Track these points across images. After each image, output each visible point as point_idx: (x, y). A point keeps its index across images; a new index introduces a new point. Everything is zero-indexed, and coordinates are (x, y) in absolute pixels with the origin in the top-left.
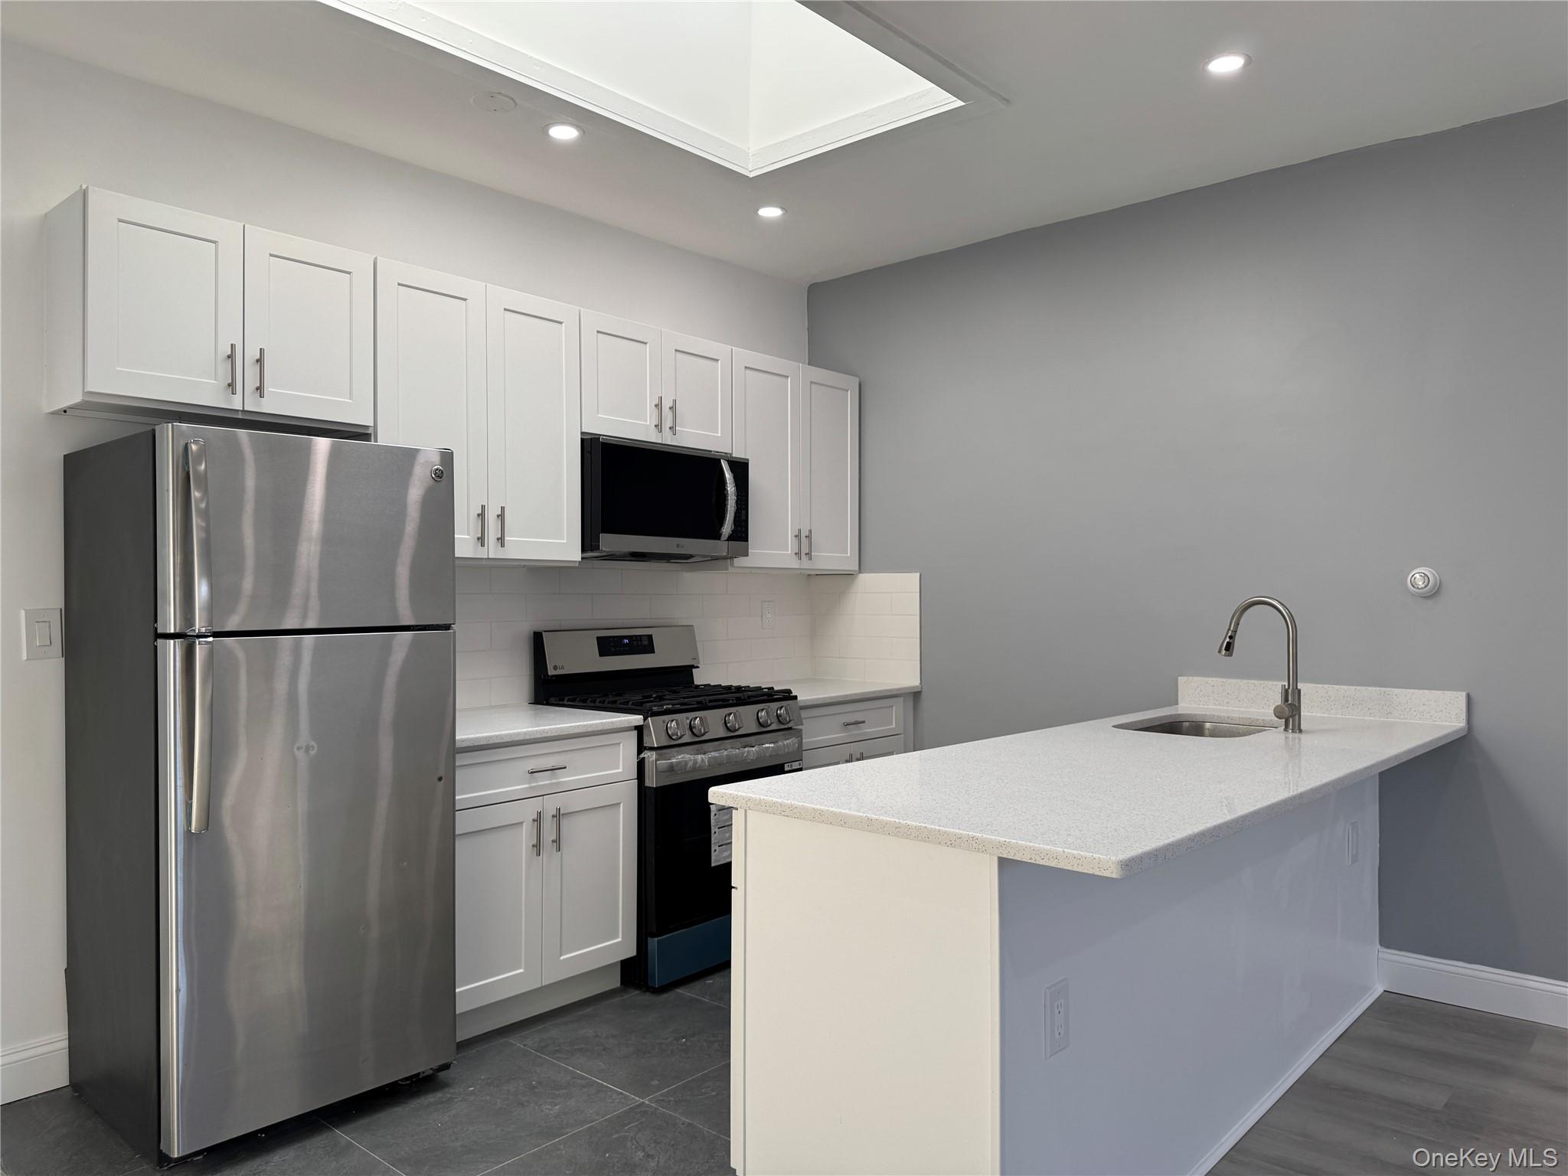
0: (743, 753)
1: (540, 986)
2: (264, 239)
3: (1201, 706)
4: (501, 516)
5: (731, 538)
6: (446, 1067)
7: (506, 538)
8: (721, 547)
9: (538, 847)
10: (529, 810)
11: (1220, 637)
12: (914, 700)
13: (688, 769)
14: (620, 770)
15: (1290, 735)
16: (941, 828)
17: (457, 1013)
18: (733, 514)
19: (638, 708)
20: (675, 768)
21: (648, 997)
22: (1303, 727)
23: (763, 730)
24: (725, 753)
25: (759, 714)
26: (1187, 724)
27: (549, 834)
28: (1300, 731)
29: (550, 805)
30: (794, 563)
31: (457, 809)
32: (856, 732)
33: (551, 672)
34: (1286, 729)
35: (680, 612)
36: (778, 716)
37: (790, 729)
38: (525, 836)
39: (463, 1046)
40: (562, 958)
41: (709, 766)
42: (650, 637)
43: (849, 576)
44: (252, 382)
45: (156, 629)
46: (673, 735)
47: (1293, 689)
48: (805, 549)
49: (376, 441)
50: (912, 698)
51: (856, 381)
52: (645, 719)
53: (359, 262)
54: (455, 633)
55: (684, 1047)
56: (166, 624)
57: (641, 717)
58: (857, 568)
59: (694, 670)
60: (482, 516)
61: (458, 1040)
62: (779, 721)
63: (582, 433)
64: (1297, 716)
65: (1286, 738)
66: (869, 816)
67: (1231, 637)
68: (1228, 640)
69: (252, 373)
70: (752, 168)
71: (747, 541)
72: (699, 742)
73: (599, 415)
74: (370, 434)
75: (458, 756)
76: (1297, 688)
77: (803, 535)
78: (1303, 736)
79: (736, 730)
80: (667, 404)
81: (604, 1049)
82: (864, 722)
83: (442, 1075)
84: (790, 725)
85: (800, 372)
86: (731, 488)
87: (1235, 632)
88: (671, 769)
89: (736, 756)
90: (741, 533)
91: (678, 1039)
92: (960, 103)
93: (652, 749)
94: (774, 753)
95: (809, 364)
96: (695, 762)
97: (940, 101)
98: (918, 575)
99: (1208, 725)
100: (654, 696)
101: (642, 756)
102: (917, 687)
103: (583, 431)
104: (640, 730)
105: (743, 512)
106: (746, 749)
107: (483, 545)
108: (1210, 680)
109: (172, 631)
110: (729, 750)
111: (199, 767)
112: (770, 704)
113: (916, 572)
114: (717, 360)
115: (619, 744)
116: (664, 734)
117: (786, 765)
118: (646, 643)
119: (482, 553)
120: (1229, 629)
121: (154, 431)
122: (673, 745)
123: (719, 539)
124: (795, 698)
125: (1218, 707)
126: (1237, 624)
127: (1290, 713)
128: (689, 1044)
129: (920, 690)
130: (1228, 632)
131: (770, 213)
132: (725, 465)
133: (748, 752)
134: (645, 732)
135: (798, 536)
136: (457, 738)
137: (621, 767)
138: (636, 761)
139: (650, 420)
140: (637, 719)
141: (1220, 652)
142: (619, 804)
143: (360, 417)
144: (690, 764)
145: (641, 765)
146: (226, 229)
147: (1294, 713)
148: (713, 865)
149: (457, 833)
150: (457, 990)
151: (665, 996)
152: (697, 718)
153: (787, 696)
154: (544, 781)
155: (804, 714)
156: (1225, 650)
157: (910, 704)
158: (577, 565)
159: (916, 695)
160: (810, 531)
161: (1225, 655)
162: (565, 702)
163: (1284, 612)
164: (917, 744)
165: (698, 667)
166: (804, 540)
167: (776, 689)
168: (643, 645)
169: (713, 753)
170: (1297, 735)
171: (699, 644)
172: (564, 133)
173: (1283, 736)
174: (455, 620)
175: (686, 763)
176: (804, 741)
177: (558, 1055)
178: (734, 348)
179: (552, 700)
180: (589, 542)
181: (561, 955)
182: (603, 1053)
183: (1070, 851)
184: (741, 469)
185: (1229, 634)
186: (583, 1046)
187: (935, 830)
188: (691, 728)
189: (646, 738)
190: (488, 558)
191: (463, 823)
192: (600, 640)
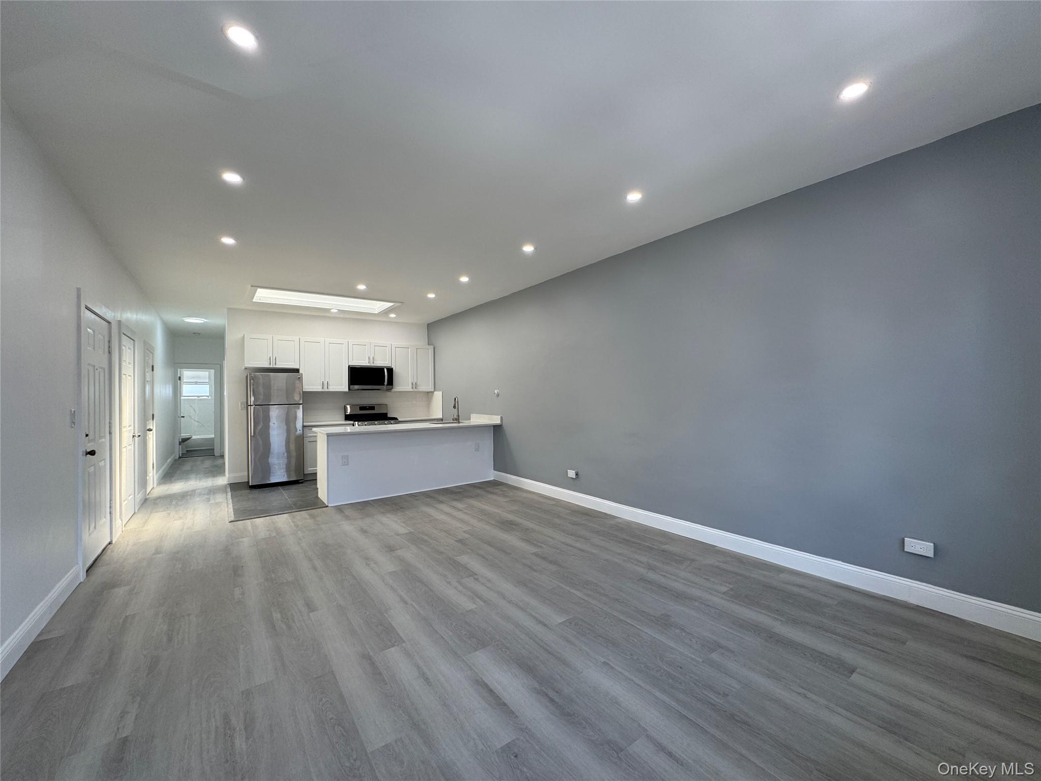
4: (327, 383)
5: (387, 385)
7: (330, 387)
8: (385, 387)
18: (387, 380)
30: (412, 390)
33: (348, 414)
35: (380, 401)
42: (373, 406)
44: (274, 363)
48: (415, 387)
51: (433, 346)
53: (296, 339)
58: (434, 390)
59: (387, 413)
60: (323, 383)
63: (349, 365)
69: (274, 361)
70: (376, 312)
71: (393, 386)
73: (353, 361)
74: (298, 370)
77: (414, 383)
80: (371, 358)
85: (413, 347)
86: (387, 374)
90: (391, 382)
105: (391, 379)
109: (249, 405)
119: (323, 390)
121: (248, 374)
123: (384, 385)
131: (393, 316)
132: (385, 369)
135: (412, 384)
139: (367, 361)
143: (297, 367)
158: (348, 392)
160: (416, 383)
166: (415, 385)
168: (372, 408)
171: (388, 408)
178: (392, 343)
180: (351, 387)
184: (390, 371)
190: (325, 391)
192: (360, 407)
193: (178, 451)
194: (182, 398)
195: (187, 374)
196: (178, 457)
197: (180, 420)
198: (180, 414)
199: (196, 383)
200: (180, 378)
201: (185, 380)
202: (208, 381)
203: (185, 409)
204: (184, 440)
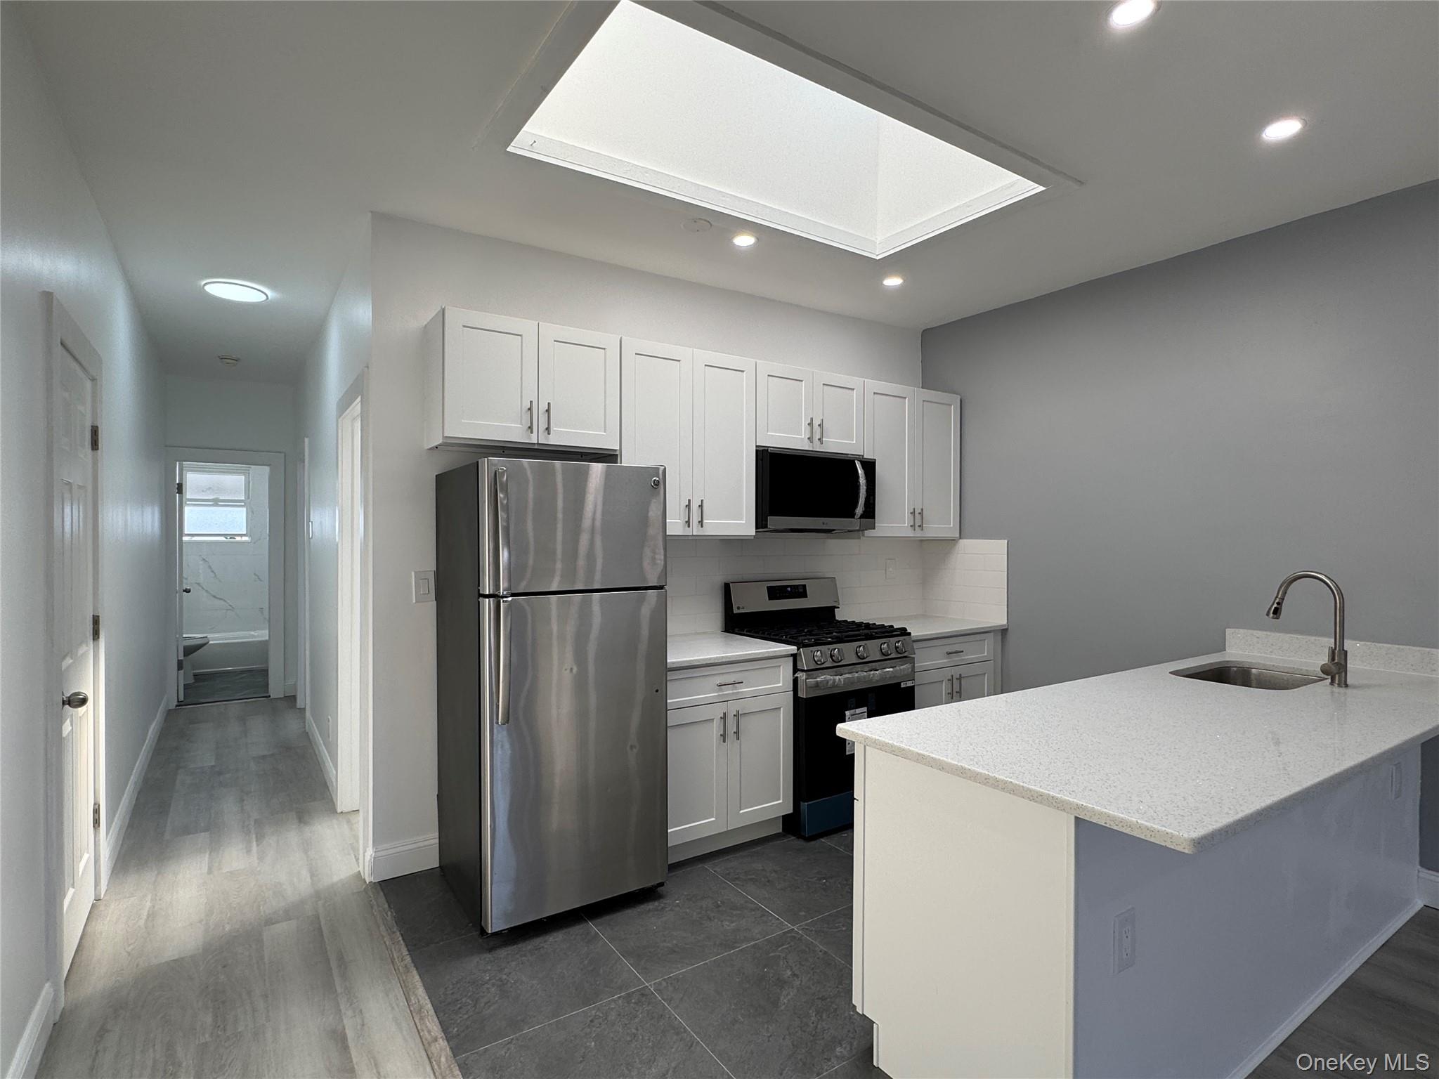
0: (870, 675)
1: (726, 830)
2: (552, 330)
3: (1247, 653)
4: (701, 506)
5: (862, 517)
6: (661, 884)
7: (705, 521)
8: (855, 523)
9: (724, 737)
10: (718, 711)
11: (1269, 602)
12: (1002, 635)
13: (829, 686)
14: (781, 685)
15: (1336, 689)
16: (1025, 785)
17: (669, 845)
18: (864, 500)
19: (793, 640)
20: (820, 685)
21: (800, 843)
22: (1349, 682)
23: (885, 658)
24: (856, 675)
25: (882, 646)
26: (1235, 669)
27: (732, 728)
28: (1347, 686)
29: (733, 708)
30: (910, 533)
31: (668, 708)
32: (956, 659)
33: (736, 611)
34: (1332, 682)
35: (825, 567)
36: (896, 648)
37: (906, 657)
38: (716, 729)
39: (674, 867)
40: (741, 812)
41: (844, 684)
42: (804, 586)
43: (953, 541)
44: (543, 426)
45: (479, 590)
46: (818, 661)
47: (1339, 650)
48: (918, 522)
49: (621, 463)
50: (1000, 634)
51: (959, 397)
52: (798, 649)
53: (611, 341)
54: (666, 591)
55: (824, 886)
56: (484, 589)
57: (796, 648)
58: (958, 536)
59: (836, 610)
60: (688, 506)
61: (669, 863)
62: (897, 651)
63: (756, 446)
64: (1343, 674)
65: (1332, 692)
66: (963, 765)
67: (1278, 604)
68: (1275, 605)
69: (543, 419)
70: (879, 253)
71: (874, 518)
72: (837, 667)
73: (769, 433)
74: (617, 455)
75: (669, 673)
76: (1343, 650)
77: (917, 512)
78: (1349, 691)
79: (864, 658)
80: (816, 423)
81: (768, 881)
82: (962, 652)
83: (660, 889)
84: (905, 655)
85: (914, 394)
86: (862, 481)
87: (1283, 599)
88: (817, 685)
89: (864, 677)
90: (870, 512)
91: (820, 879)
92: (1042, 188)
93: (803, 671)
94: (893, 675)
95: (922, 388)
96: (834, 680)
97: (1025, 189)
98: (1006, 541)
99: (1254, 670)
100: (806, 630)
101: (796, 675)
102: (1005, 625)
103: (758, 444)
104: (794, 656)
105: (872, 498)
106: (872, 672)
107: (689, 526)
108: (1255, 633)
109: (487, 593)
110: (859, 673)
111: (503, 682)
112: (891, 639)
113: (1005, 539)
114: (853, 389)
115: (780, 666)
116: (812, 660)
117: (902, 683)
118: (801, 590)
119: (688, 532)
120: (1277, 597)
121: (478, 462)
122: (819, 668)
123: (854, 517)
124: (910, 634)
125: (1263, 655)
126: (1285, 593)
127: (1336, 670)
128: (828, 884)
129: (1006, 627)
130: (1276, 599)
131: (893, 282)
132: (858, 464)
133: (873, 674)
134: (798, 658)
135: (913, 513)
136: (668, 661)
137: (781, 682)
138: (792, 678)
139: (804, 433)
140: (792, 649)
141: (1268, 615)
142: (780, 708)
143: (610, 444)
144: (831, 682)
145: (795, 681)
146: (526, 326)
147: (1341, 670)
148: (847, 753)
149: (668, 725)
150: (669, 831)
151: (813, 843)
152: (836, 649)
153: (903, 632)
154: (728, 691)
155: (916, 645)
156: (1273, 613)
157: (999, 637)
158: (753, 538)
159: (1004, 632)
160: (922, 510)
161: (1273, 618)
162: (745, 632)
163: (1331, 585)
164: (1004, 685)
165: (838, 608)
166: (918, 517)
167: (895, 627)
168: (800, 592)
169: (847, 676)
170: (1342, 690)
171: (839, 591)
172: (744, 241)
173: (1329, 688)
174: (666, 583)
175: (828, 682)
176: (916, 665)
177: (737, 882)
178: (866, 380)
179: (736, 630)
180: (761, 523)
181: (741, 810)
182: (768, 884)
183: (1143, 822)
184: (870, 466)
185: (1277, 600)
186: (754, 877)
187: (1019, 786)
188: (831, 656)
189: (799, 663)
190: (693, 535)
191: (673, 719)
192: (769, 589)
193: (174, 685)
194: (185, 539)
195: (196, 480)
196: (175, 703)
197: (181, 598)
198: (181, 583)
199: (216, 503)
200: (180, 488)
201: (189, 494)
202: (243, 498)
203: (193, 570)
204: (189, 651)
